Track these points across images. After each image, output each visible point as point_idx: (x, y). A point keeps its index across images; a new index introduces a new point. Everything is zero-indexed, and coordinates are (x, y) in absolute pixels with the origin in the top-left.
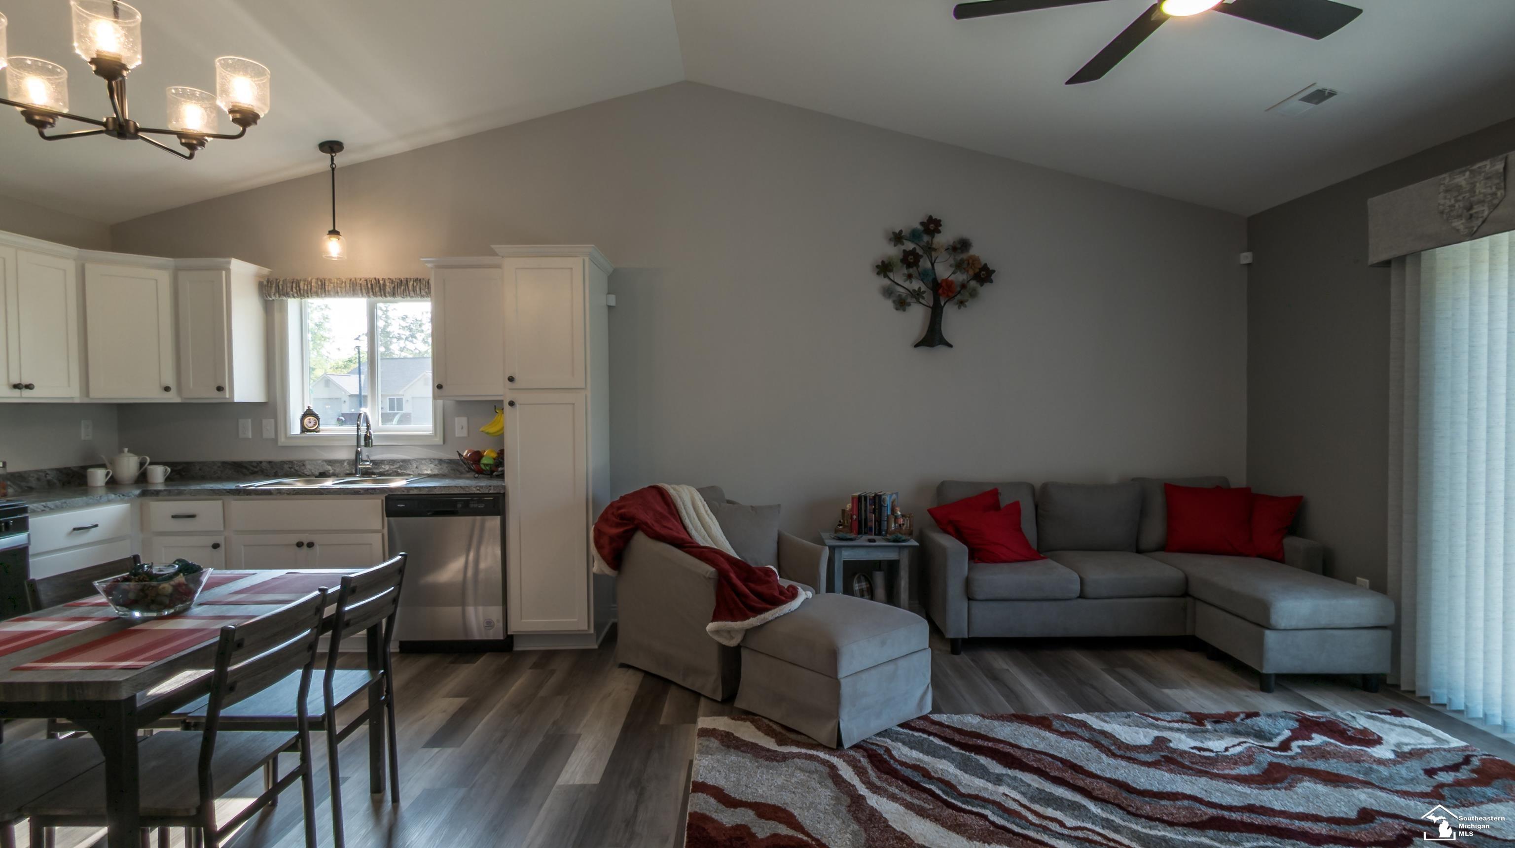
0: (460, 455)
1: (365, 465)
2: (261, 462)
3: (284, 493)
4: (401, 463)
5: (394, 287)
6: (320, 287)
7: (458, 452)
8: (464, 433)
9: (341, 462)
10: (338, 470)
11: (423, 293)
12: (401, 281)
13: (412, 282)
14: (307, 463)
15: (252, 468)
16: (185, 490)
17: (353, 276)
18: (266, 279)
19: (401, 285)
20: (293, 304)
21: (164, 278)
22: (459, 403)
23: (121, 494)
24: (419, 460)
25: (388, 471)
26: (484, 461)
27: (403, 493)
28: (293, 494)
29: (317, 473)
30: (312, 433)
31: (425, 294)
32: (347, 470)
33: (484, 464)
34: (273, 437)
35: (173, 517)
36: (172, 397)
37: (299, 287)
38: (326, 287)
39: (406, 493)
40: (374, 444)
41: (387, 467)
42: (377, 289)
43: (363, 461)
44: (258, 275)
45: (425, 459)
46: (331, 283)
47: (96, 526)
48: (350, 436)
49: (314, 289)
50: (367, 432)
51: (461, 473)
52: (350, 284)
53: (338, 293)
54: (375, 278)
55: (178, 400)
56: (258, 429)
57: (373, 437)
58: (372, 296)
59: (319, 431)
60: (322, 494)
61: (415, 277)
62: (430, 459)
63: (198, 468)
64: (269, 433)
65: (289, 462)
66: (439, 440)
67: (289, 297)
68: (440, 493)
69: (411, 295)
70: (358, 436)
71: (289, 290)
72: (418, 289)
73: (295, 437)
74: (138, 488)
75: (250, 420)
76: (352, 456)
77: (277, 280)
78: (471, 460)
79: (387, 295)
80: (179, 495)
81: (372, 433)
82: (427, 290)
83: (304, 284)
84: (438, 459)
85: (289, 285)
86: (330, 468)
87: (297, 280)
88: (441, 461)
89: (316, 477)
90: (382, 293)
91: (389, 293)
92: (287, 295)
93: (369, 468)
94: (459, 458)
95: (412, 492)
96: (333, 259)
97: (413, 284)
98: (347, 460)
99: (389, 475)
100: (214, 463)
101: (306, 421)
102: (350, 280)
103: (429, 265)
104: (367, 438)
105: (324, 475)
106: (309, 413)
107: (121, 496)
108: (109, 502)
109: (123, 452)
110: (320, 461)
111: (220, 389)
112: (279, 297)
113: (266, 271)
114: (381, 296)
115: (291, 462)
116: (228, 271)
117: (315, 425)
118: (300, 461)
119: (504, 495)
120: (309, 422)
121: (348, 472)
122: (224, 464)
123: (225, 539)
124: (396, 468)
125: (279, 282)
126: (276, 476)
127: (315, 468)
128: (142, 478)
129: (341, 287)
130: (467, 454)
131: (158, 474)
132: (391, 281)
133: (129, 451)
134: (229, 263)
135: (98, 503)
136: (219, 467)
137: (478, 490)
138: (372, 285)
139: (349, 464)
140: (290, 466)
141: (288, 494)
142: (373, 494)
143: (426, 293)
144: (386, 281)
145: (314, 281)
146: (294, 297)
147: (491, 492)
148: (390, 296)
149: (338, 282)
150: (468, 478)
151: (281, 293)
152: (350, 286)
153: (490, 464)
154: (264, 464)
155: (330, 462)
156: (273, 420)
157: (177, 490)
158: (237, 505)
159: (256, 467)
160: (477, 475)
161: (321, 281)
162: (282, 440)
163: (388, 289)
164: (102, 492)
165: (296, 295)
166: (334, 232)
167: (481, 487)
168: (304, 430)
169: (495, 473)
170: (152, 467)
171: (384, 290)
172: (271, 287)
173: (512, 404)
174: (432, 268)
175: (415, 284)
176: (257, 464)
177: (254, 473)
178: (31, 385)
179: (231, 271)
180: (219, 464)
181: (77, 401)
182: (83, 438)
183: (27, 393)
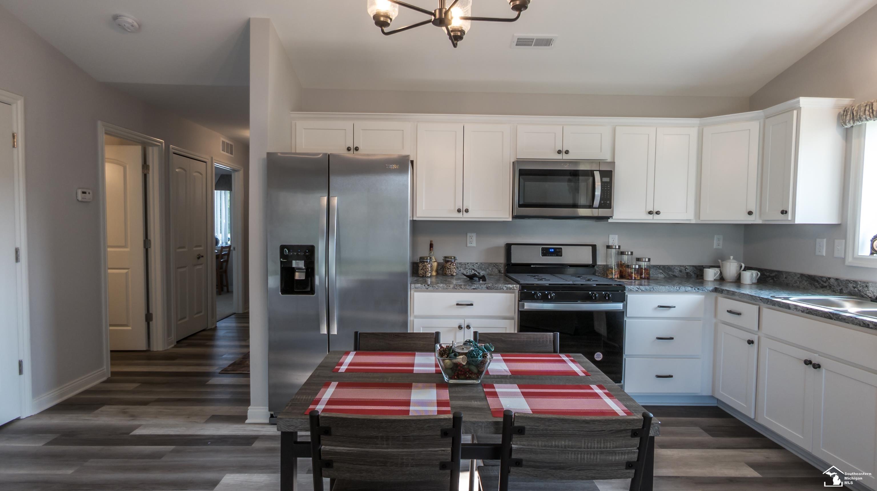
14: (870, 285)
15: (822, 283)
16: (736, 293)
18: (845, 109)
21: (755, 127)
29: (875, 297)
34: (842, 256)
36: (754, 220)
44: (838, 107)
55: (759, 222)
56: (830, 248)
63: (785, 276)
64: (838, 253)
65: (853, 281)
67: (865, 120)
71: (863, 114)
73: (864, 257)
75: (825, 240)
77: (852, 108)
80: (733, 295)
85: (861, 110)
92: (862, 119)
100: (795, 274)
101: (875, 243)
107: (696, 289)
108: (687, 292)
109: (730, 259)
111: (783, 212)
112: (854, 123)
113: (843, 102)
115: (855, 282)
116: (799, 109)
118: (862, 282)
122: (802, 275)
125: (854, 109)
127: (876, 291)
133: (734, 259)
134: (799, 102)
135: (678, 292)
136: (798, 278)
140: (854, 285)
146: (873, 120)
151: (858, 119)
156: (843, 241)
157: (732, 291)
158: (767, 312)
159: (825, 282)
162: (849, 260)
165: (869, 118)
168: (874, 251)
170: (745, 271)
176: (826, 279)
177: (823, 287)
178: (658, 211)
179: (802, 109)
180: (799, 276)
181: (693, 222)
182: (715, 246)
183: (656, 217)
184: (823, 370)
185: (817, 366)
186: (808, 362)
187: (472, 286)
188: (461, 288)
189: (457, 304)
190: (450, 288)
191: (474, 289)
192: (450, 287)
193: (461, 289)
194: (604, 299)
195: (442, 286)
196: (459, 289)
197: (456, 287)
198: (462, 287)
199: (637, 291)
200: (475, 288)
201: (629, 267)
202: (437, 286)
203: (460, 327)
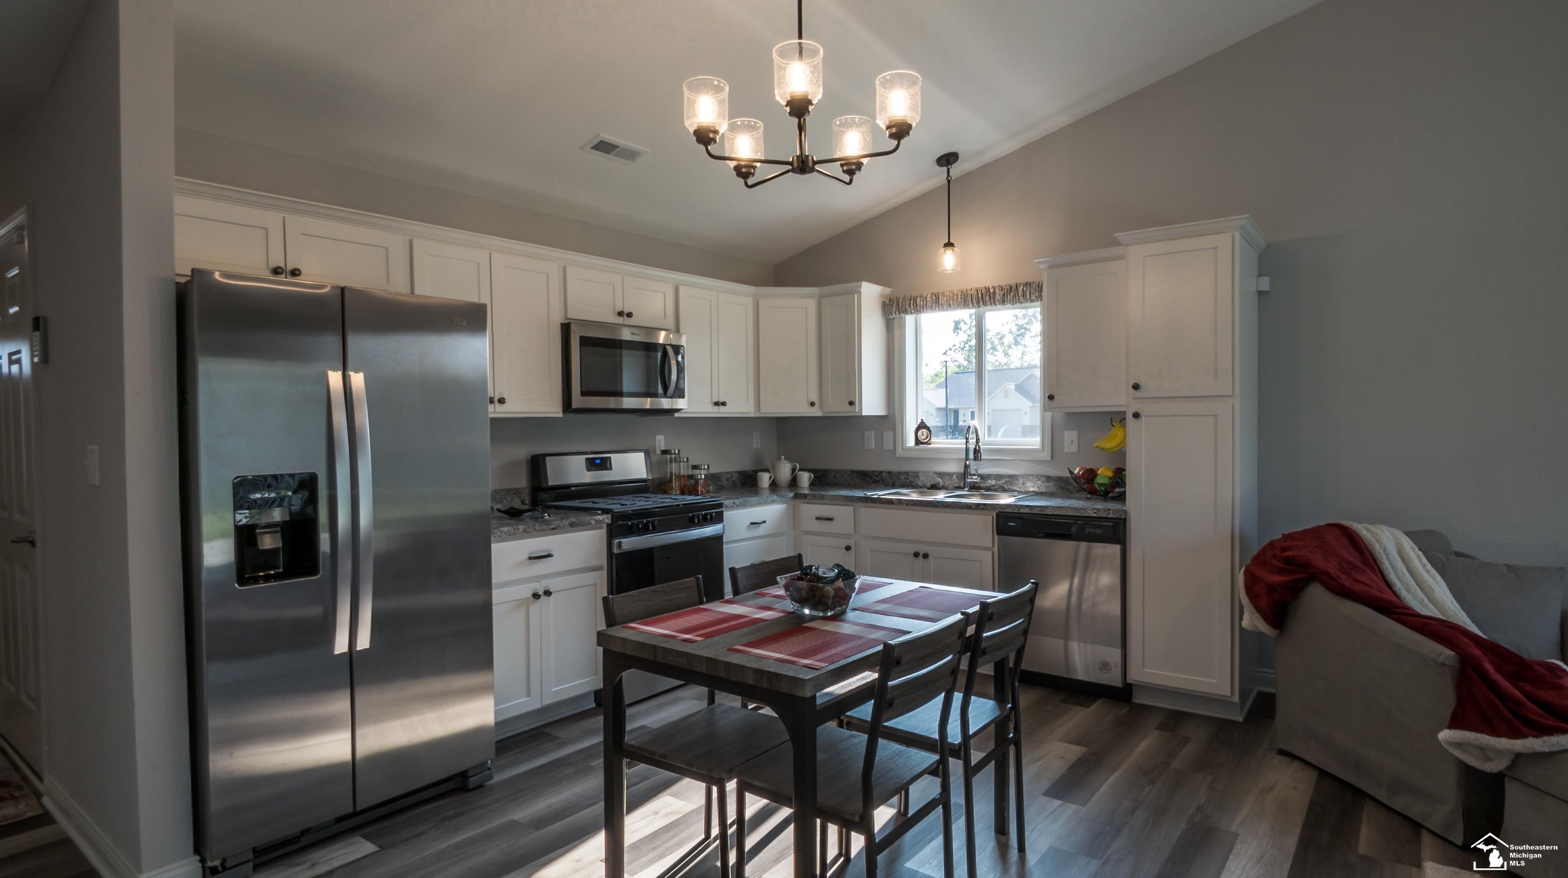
0: (1071, 473)
1: (973, 479)
2: (882, 472)
3: (903, 504)
4: (1007, 479)
5: (1004, 294)
6: (934, 301)
7: (1068, 469)
8: (1074, 448)
9: (950, 475)
10: (947, 484)
11: (1033, 298)
12: (1011, 287)
13: (1022, 287)
14: (920, 474)
15: (874, 477)
16: (825, 495)
17: (964, 288)
18: (889, 298)
19: (1011, 291)
20: (909, 319)
21: (811, 305)
22: (1069, 415)
23: (780, 495)
24: (1027, 476)
25: (994, 486)
26: (1099, 480)
27: (1014, 511)
28: (912, 505)
29: (929, 485)
30: (925, 445)
31: (1034, 298)
32: (956, 483)
33: (1099, 484)
34: (892, 448)
35: (817, 518)
36: (816, 412)
37: (916, 303)
38: (940, 301)
39: (1016, 511)
40: (982, 458)
41: (993, 482)
42: (987, 298)
43: (971, 475)
44: (883, 296)
45: (1032, 475)
46: (944, 296)
47: (765, 522)
48: (959, 450)
49: (929, 304)
50: (976, 446)
51: (1071, 492)
52: (961, 296)
53: (950, 305)
54: (985, 287)
55: (819, 414)
56: (880, 440)
57: (981, 451)
58: (982, 306)
59: (930, 444)
60: (936, 507)
61: (1025, 281)
62: (1037, 476)
63: (831, 474)
64: (888, 445)
65: (905, 472)
66: (1046, 455)
67: (907, 313)
68: (1052, 513)
69: (1020, 301)
70: (967, 450)
71: (907, 306)
72: (1028, 294)
73: (910, 449)
74: (791, 491)
75: (873, 432)
76: (962, 470)
77: (897, 298)
78: (1083, 479)
79: (997, 303)
80: (821, 499)
81: (981, 447)
82: (1037, 294)
83: (921, 300)
84: (1045, 476)
85: (908, 302)
86: (940, 480)
87: (914, 297)
88: (1048, 478)
89: (928, 489)
90: (992, 301)
91: (998, 301)
92: (906, 312)
93: (976, 482)
94: (1070, 476)
95: (1022, 511)
96: (948, 272)
97: (1023, 289)
98: (956, 473)
99: (996, 490)
100: (845, 471)
101: (920, 433)
102: (962, 292)
103: (1042, 266)
104: (977, 452)
105: (935, 487)
106: (922, 426)
107: (781, 497)
108: (773, 502)
109: (781, 459)
110: (932, 473)
111: (851, 403)
112: (899, 314)
113: (888, 291)
114: (991, 304)
115: (907, 473)
116: (859, 293)
117: (927, 438)
118: (915, 472)
119: (1125, 520)
120: (923, 434)
121: (956, 485)
122: (853, 472)
123: (855, 542)
124: (1002, 484)
125: (899, 300)
126: (893, 486)
127: (927, 480)
128: (794, 482)
129: (953, 300)
130: (1079, 472)
131: (805, 478)
132: (1001, 289)
133: (785, 459)
134: (860, 286)
135: (766, 503)
136: (849, 475)
137: (1095, 513)
138: (982, 294)
139: (957, 477)
140: (906, 477)
141: (907, 505)
142: (984, 509)
143: (1036, 296)
144: (996, 288)
145: (929, 296)
146: (911, 313)
147: (1109, 516)
148: (999, 304)
149: (951, 295)
150: (1078, 499)
151: (901, 310)
152: (961, 298)
153: (1105, 484)
154: (884, 474)
155: (941, 475)
156: (892, 433)
157: (819, 494)
158: (866, 512)
159: (878, 477)
160: (1089, 496)
161: (935, 296)
162: (899, 452)
163: (998, 297)
164: (766, 493)
165: (913, 311)
166: (949, 245)
167: (1099, 510)
168: (918, 442)
169: (1111, 495)
170: (800, 473)
171: (994, 298)
172: (893, 306)
173: (1136, 415)
174: (1044, 269)
175: (1025, 289)
176: (879, 473)
177: (876, 482)
178: (725, 402)
179: (862, 293)
180: (849, 473)
181: (752, 415)
182: (755, 446)
183: (722, 409)
184: (931, 559)
185: (926, 556)
186: (916, 555)
187: (550, 524)
188: (535, 530)
189: (530, 558)
190: (519, 532)
191: (553, 529)
192: (518, 529)
193: (535, 532)
194: (692, 523)
195: (507, 531)
196: (532, 532)
197: (527, 530)
198: (537, 527)
199: (732, 506)
200: (553, 527)
201: (694, 478)
202: (500, 532)
203: (536, 596)
